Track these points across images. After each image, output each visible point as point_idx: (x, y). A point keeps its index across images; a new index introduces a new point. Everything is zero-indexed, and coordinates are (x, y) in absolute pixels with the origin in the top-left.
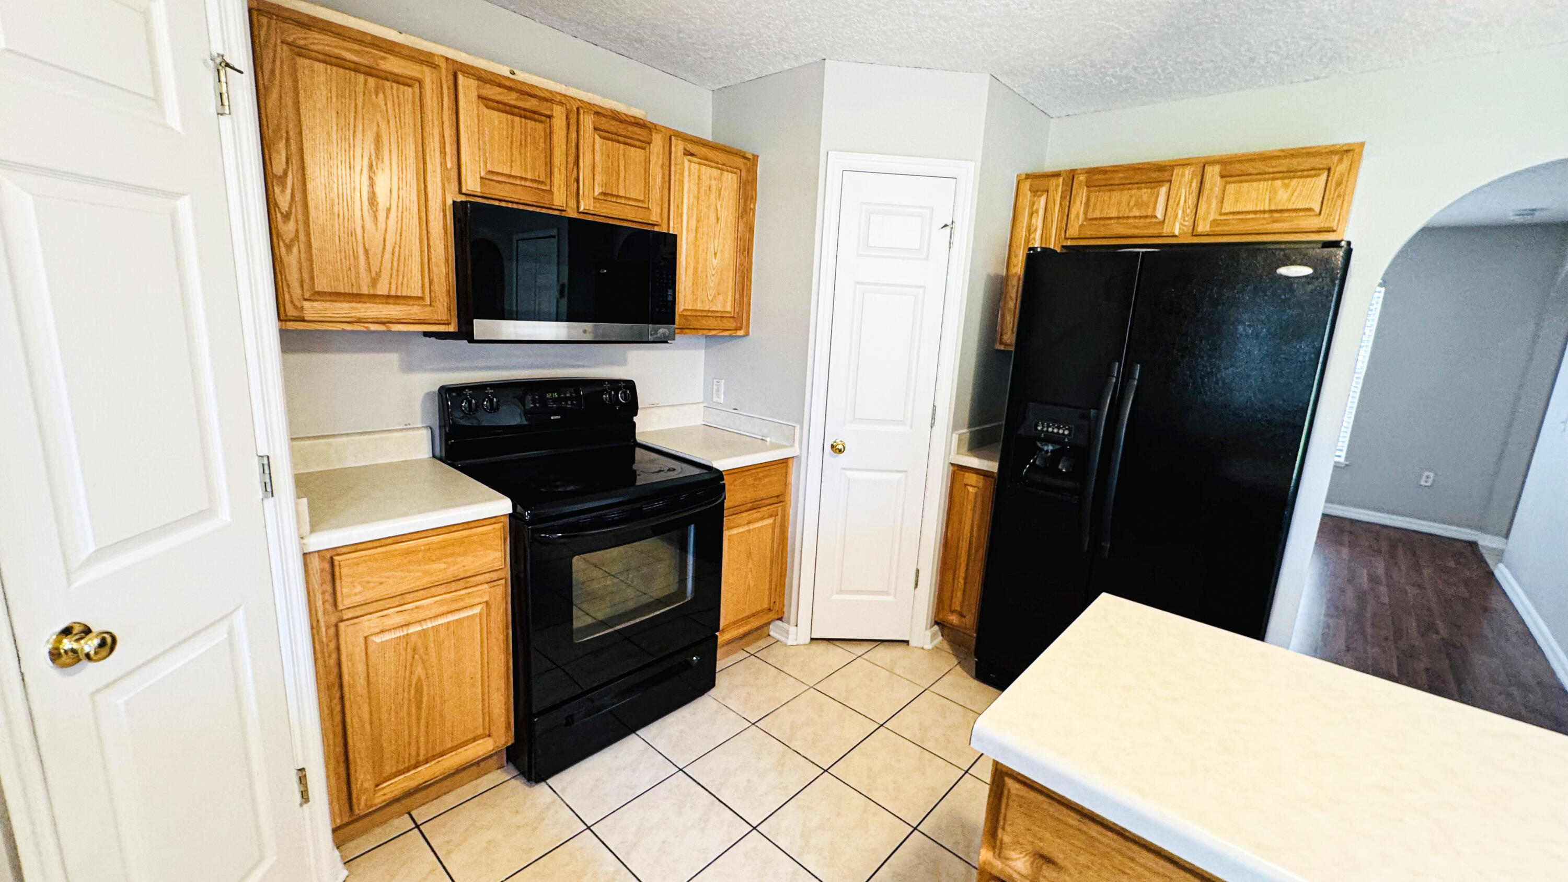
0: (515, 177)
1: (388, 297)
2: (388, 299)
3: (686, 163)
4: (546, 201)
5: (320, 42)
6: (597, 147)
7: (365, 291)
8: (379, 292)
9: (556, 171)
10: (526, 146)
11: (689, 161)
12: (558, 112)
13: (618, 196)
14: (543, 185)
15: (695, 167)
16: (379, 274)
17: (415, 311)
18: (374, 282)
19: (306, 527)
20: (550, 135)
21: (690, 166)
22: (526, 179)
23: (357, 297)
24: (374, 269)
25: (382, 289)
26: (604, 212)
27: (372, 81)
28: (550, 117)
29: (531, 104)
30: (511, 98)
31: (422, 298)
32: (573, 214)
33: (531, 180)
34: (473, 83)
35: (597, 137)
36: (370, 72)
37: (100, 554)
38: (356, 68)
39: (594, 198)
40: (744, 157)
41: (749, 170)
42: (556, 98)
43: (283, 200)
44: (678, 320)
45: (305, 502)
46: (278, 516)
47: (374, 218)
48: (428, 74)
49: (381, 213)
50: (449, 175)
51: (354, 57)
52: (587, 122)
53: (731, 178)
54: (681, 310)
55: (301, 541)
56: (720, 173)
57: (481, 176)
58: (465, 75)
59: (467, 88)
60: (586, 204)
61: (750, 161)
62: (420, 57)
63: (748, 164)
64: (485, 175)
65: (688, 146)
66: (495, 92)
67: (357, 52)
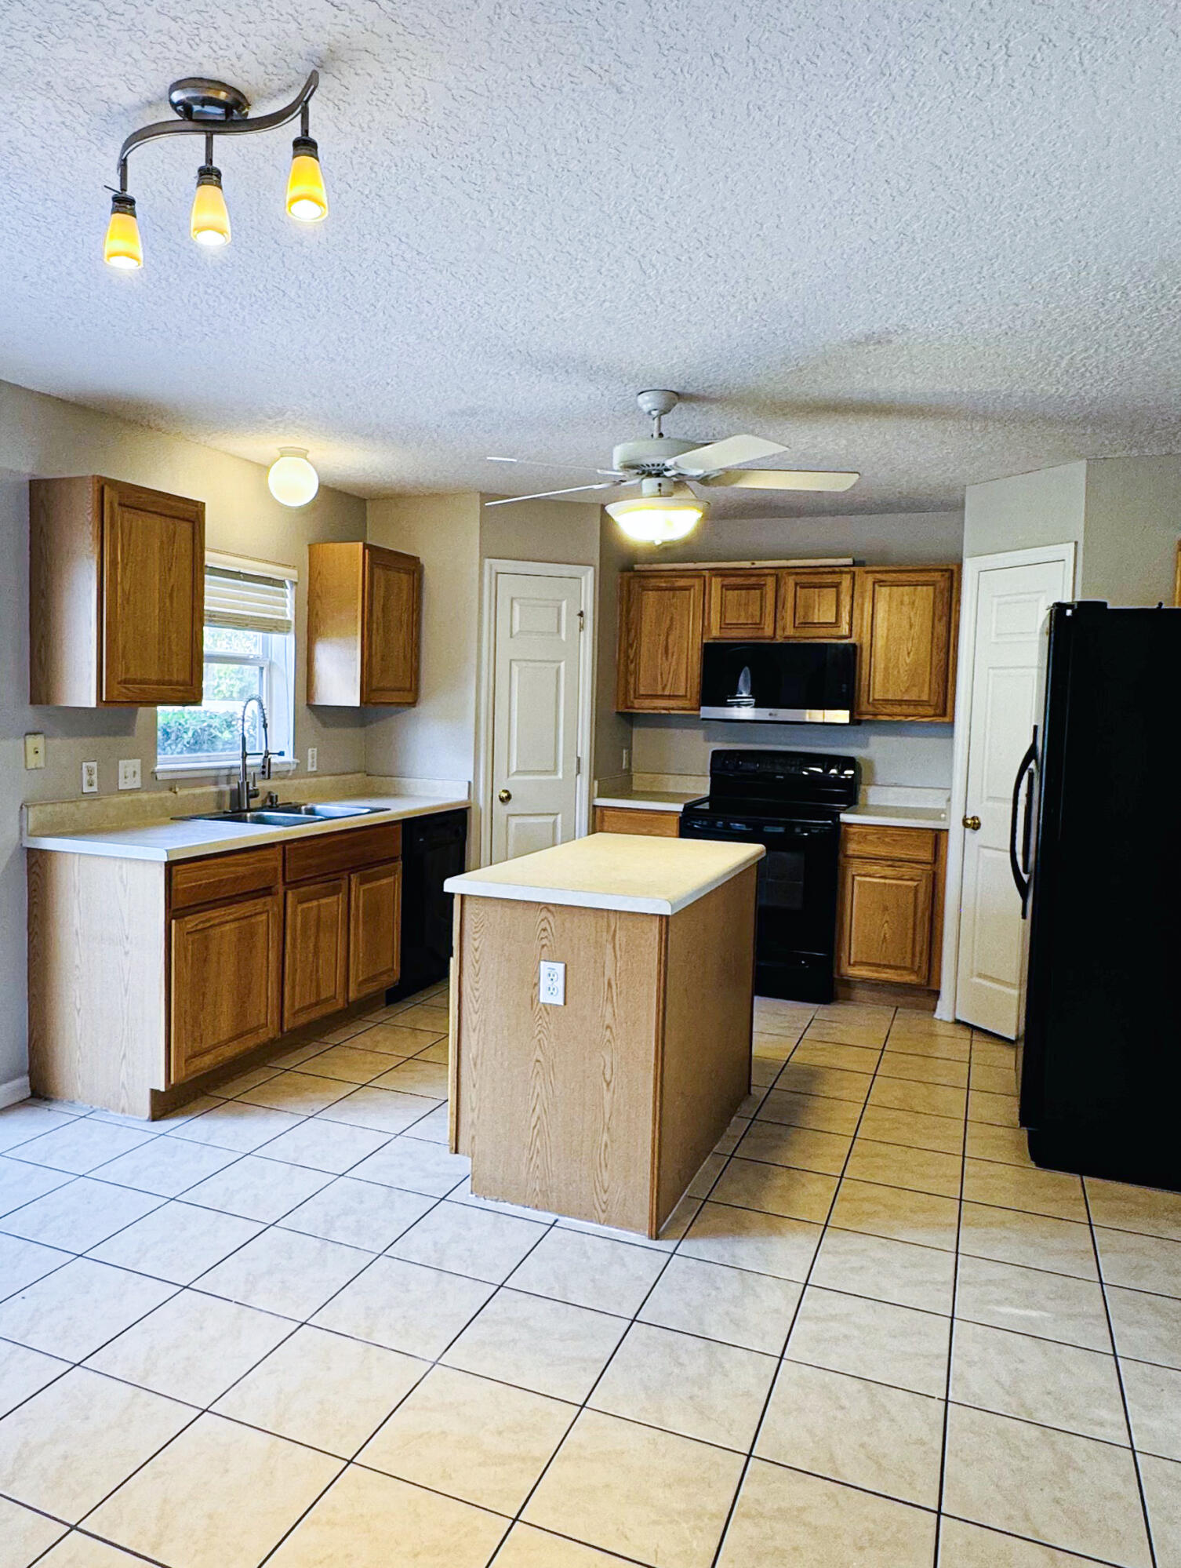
0: (741, 624)
1: (669, 696)
2: (670, 697)
3: (877, 588)
4: (760, 634)
5: (653, 582)
6: (799, 595)
7: (660, 693)
8: (665, 694)
9: (767, 616)
10: (748, 605)
11: (880, 588)
12: (770, 582)
13: (813, 624)
14: (758, 626)
15: (887, 591)
16: (666, 685)
17: (681, 703)
18: (664, 689)
19: (596, 794)
20: (762, 598)
21: (880, 593)
22: (747, 624)
23: (656, 696)
24: (665, 682)
25: (667, 692)
26: (801, 635)
27: (671, 593)
28: (764, 585)
29: (753, 580)
30: (739, 581)
31: (686, 696)
32: (779, 640)
33: (751, 624)
34: (719, 579)
35: (799, 590)
36: (673, 589)
37: (518, 772)
38: (665, 588)
39: (794, 627)
40: (942, 570)
41: (951, 578)
42: (772, 571)
43: (631, 653)
44: (864, 707)
45: (596, 783)
46: (583, 782)
47: (667, 657)
48: (697, 583)
49: (670, 655)
50: (705, 629)
51: (664, 585)
52: (791, 581)
53: (922, 590)
54: (871, 699)
55: (591, 798)
56: (912, 588)
57: (721, 628)
58: (716, 576)
59: (716, 583)
60: (790, 631)
61: (952, 571)
62: (696, 574)
63: (947, 575)
64: (723, 626)
65: (879, 576)
66: (730, 579)
67: (667, 582)
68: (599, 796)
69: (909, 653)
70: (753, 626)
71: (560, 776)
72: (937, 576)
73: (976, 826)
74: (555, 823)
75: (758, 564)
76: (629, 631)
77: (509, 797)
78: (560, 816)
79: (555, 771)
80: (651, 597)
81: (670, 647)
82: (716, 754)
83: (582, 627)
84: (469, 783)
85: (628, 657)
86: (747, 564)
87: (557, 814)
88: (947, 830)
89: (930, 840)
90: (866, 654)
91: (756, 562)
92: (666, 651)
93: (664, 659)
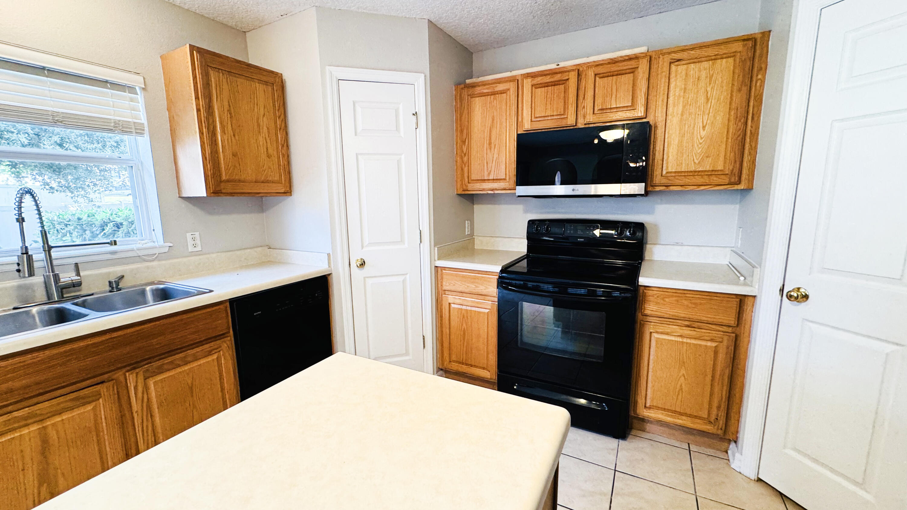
0: (548, 116)
1: (494, 179)
3: (675, 69)
4: (563, 123)
5: (478, 91)
6: (597, 85)
7: (487, 178)
8: (490, 178)
9: (569, 106)
10: (554, 99)
11: (677, 66)
12: (572, 77)
14: (563, 115)
17: (502, 185)
18: (489, 174)
19: (436, 258)
20: (566, 91)
21: (677, 69)
22: (553, 116)
23: (484, 180)
24: (490, 169)
27: (492, 97)
28: (568, 79)
29: (557, 77)
30: (547, 79)
31: (505, 179)
32: (580, 125)
33: (556, 115)
34: (529, 80)
35: (597, 79)
36: (494, 94)
37: (371, 244)
38: (488, 94)
39: (594, 113)
40: (745, 39)
41: (754, 46)
42: (574, 67)
43: (464, 148)
44: (657, 179)
45: (435, 249)
46: (425, 251)
47: (490, 149)
48: (513, 85)
49: (492, 147)
50: (519, 123)
51: (488, 91)
52: (591, 75)
53: (721, 64)
54: (664, 172)
55: (433, 261)
56: (710, 62)
57: (531, 121)
59: (528, 84)
60: (590, 118)
61: (755, 39)
62: (512, 79)
63: (750, 43)
64: (533, 119)
65: (679, 56)
66: (539, 80)
67: (488, 89)
68: (439, 259)
70: (559, 117)
71: (406, 246)
72: (740, 46)
73: (802, 298)
74: (404, 280)
75: (563, 64)
76: (462, 131)
77: (364, 264)
78: (408, 276)
79: (402, 241)
80: (478, 105)
81: (493, 139)
82: (531, 223)
83: (417, 125)
84: (329, 254)
85: (463, 151)
86: (553, 66)
87: (407, 274)
88: (754, 298)
89: (735, 304)
90: (660, 132)
91: (560, 63)
92: (490, 144)
93: (489, 151)
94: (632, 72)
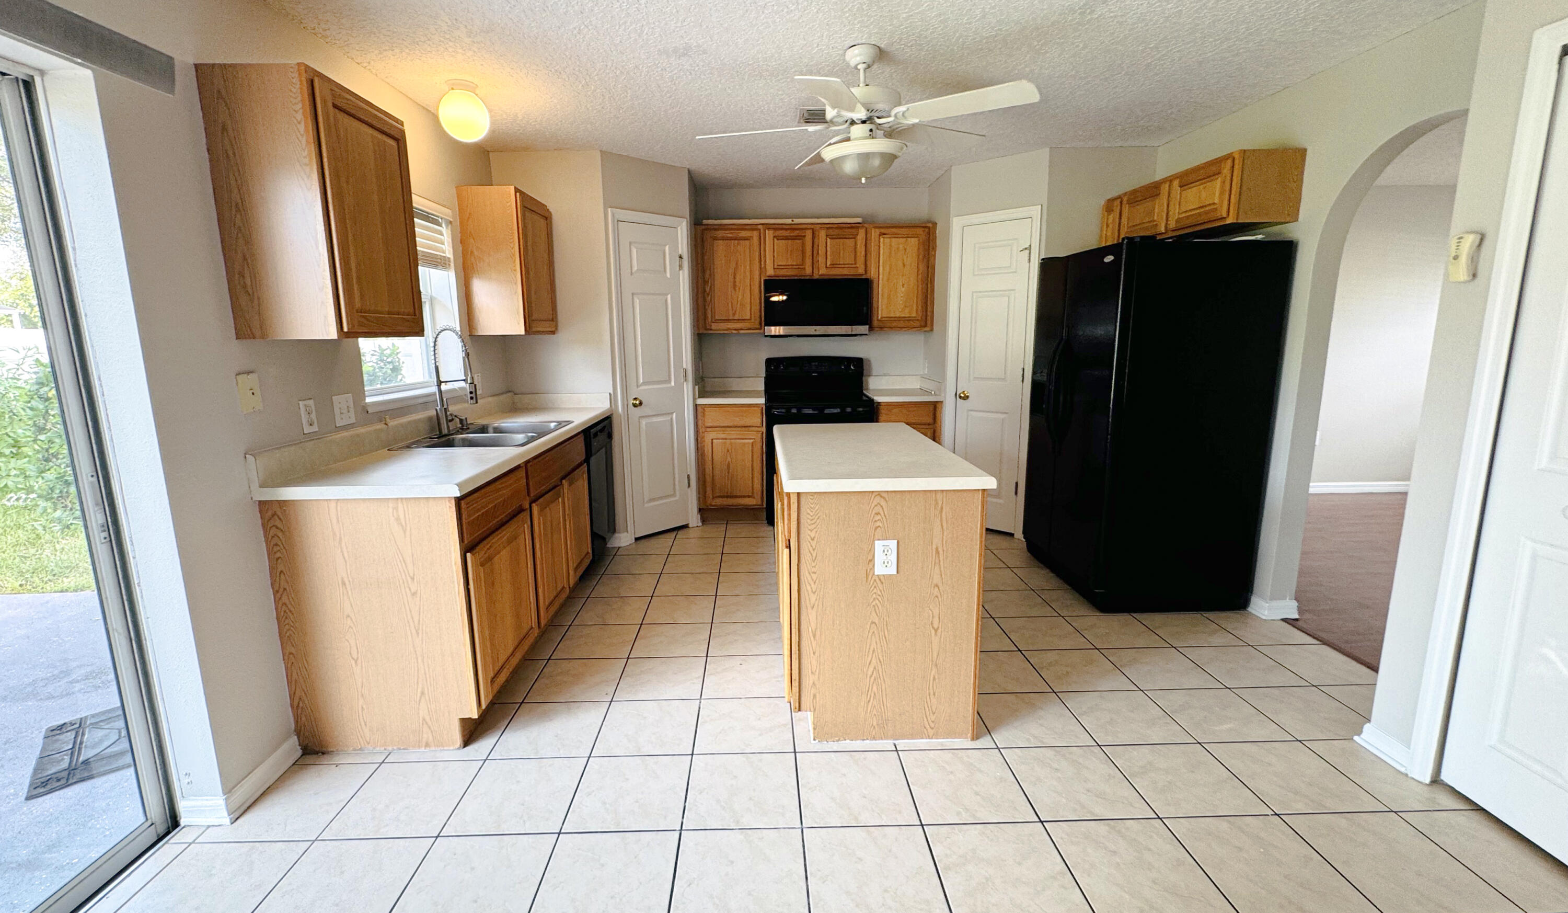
0: (788, 265)
1: (739, 320)
3: (882, 240)
4: (803, 273)
5: (720, 234)
6: (828, 244)
7: (731, 318)
8: (736, 318)
9: (807, 259)
10: (794, 251)
11: (884, 238)
12: (809, 234)
13: (840, 264)
14: (801, 266)
15: (887, 240)
16: (735, 312)
17: (747, 325)
18: (734, 314)
19: (696, 395)
20: (803, 244)
21: (884, 240)
22: (793, 265)
23: (728, 320)
24: (735, 310)
25: (736, 317)
26: (831, 273)
27: (736, 241)
28: (805, 236)
29: (796, 233)
30: (787, 233)
31: (750, 319)
32: (816, 277)
33: (796, 265)
34: (771, 232)
35: (829, 240)
36: (735, 238)
37: (644, 383)
38: (731, 239)
39: (826, 267)
40: (923, 227)
41: (929, 233)
42: (809, 226)
43: (708, 289)
44: (875, 323)
45: (697, 387)
46: (688, 389)
47: (735, 290)
48: (755, 233)
49: (737, 289)
50: (762, 270)
51: (731, 235)
52: (823, 234)
53: (914, 241)
54: (879, 318)
55: (694, 399)
56: (905, 239)
57: (774, 268)
58: (769, 229)
59: (769, 234)
60: (823, 271)
61: (929, 228)
62: (753, 228)
63: (927, 230)
64: (775, 267)
65: (883, 231)
66: (779, 233)
67: (732, 233)
68: (700, 397)
69: (903, 285)
70: (797, 267)
71: (673, 384)
72: (919, 231)
73: (966, 398)
74: (672, 419)
75: (797, 221)
76: (704, 271)
77: (641, 403)
78: (674, 414)
79: (669, 381)
80: (720, 248)
81: (737, 284)
82: (769, 362)
83: (681, 267)
84: (610, 394)
85: (705, 291)
86: (789, 221)
87: (673, 413)
88: (942, 402)
89: (932, 408)
90: (875, 285)
91: (794, 220)
92: (735, 286)
93: (733, 292)
94: (854, 238)
